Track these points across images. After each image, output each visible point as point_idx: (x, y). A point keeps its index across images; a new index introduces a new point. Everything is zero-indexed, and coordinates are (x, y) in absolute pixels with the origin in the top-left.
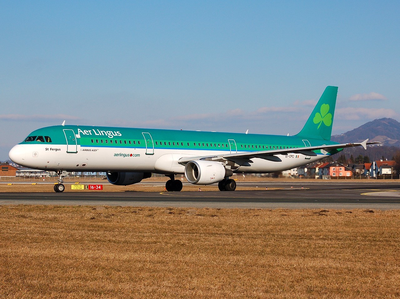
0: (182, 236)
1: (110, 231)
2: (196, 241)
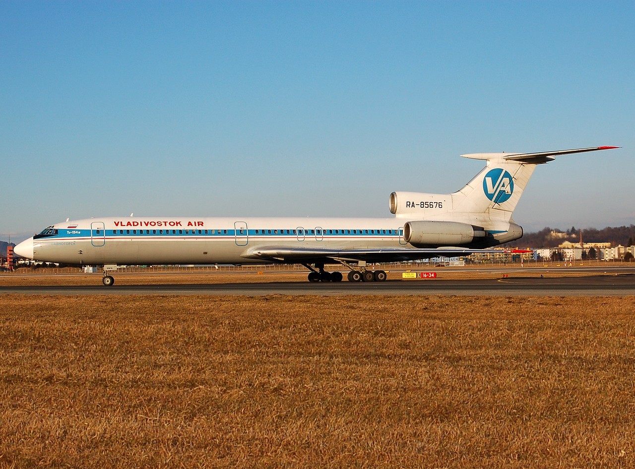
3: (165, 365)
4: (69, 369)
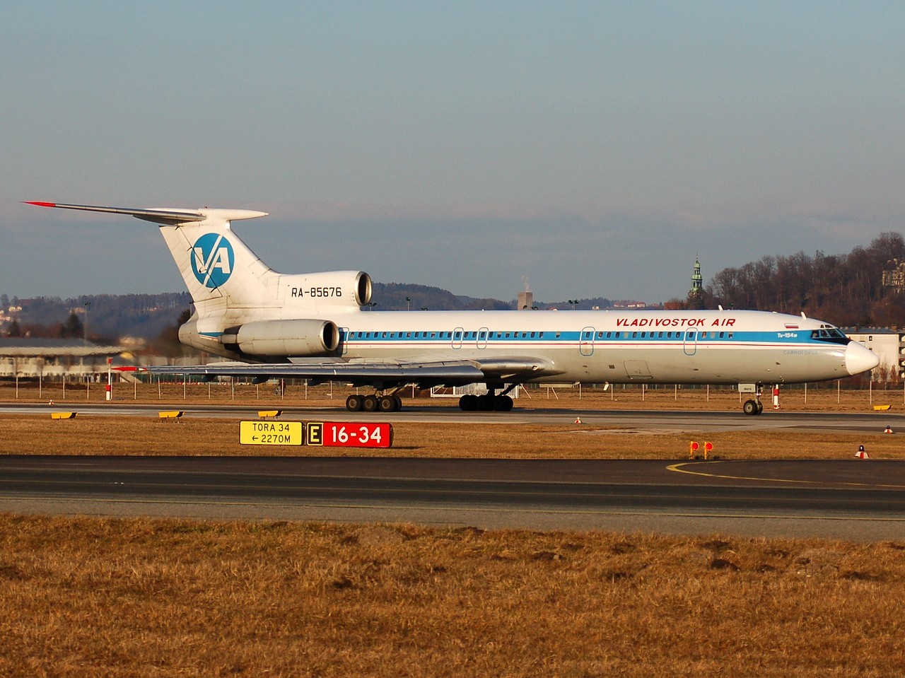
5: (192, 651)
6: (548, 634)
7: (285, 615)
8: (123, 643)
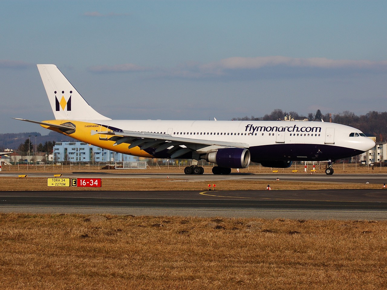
0: (237, 267)
1: (114, 258)
2: (262, 275)
3: (177, 267)
4: (124, 269)
5: (31, 260)
6: (158, 253)
7: (64, 247)
8: (7, 258)
